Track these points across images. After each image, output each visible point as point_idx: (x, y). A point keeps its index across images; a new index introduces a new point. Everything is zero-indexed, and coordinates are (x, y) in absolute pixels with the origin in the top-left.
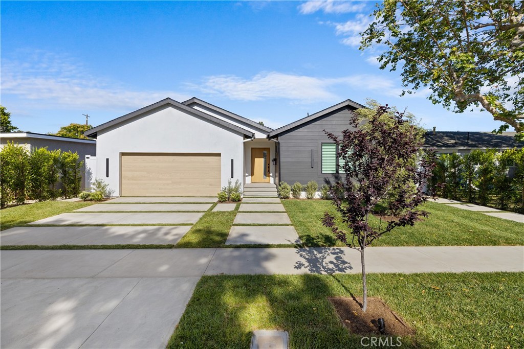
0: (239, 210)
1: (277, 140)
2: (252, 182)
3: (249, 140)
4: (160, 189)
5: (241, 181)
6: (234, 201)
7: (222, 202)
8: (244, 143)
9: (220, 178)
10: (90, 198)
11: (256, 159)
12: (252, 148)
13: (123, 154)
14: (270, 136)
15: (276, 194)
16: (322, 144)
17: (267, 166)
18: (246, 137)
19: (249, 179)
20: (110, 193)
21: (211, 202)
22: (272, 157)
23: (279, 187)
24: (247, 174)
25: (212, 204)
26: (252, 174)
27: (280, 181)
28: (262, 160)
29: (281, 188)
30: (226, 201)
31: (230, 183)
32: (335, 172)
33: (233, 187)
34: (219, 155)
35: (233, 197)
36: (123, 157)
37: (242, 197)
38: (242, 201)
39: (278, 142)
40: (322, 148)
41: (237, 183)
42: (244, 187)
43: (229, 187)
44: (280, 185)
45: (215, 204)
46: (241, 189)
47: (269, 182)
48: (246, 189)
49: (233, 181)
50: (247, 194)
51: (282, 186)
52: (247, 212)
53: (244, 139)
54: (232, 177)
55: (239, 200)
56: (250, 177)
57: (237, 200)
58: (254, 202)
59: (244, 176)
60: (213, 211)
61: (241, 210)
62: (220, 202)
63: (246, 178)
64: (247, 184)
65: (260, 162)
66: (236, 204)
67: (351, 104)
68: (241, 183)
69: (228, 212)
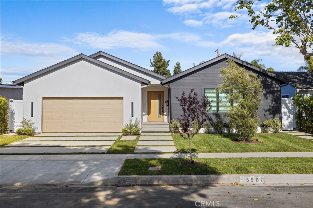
0: (139, 139)
1: (169, 86)
2: (149, 121)
3: (146, 86)
4: (74, 126)
5: (139, 119)
6: (135, 134)
7: (125, 135)
8: (142, 89)
9: (123, 118)
10: (23, 133)
11: (152, 100)
12: (148, 92)
13: (44, 98)
14: (163, 83)
15: (168, 130)
16: (205, 89)
17: (162, 107)
18: (143, 83)
19: (145, 118)
20: (34, 130)
21: (117, 135)
22: (166, 99)
23: (170, 124)
24: (144, 113)
25: (118, 137)
26: (149, 113)
27: (171, 119)
28: (157, 101)
29: (172, 125)
30: (128, 134)
31: (131, 121)
32: (216, 112)
33: (134, 124)
34: (122, 98)
35: (134, 131)
36: (45, 101)
37: (140, 132)
38: (141, 135)
39: (170, 88)
40: (205, 93)
41: (136, 121)
42: (142, 125)
43: (130, 124)
44: (171, 122)
45: (120, 137)
46: (140, 126)
47: (163, 121)
48: (143, 126)
49: (134, 119)
50: (144, 130)
51: (173, 123)
52: (145, 140)
53: (142, 86)
54: (132, 116)
55: (139, 134)
56: (147, 115)
57: (137, 134)
58: (150, 135)
59: (142, 115)
60: (121, 140)
61: (141, 139)
62: (124, 135)
63: (144, 116)
64: (145, 122)
65: (155, 103)
66: (136, 137)
67: (227, 57)
68: (139, 121)
69: (132, 140)
